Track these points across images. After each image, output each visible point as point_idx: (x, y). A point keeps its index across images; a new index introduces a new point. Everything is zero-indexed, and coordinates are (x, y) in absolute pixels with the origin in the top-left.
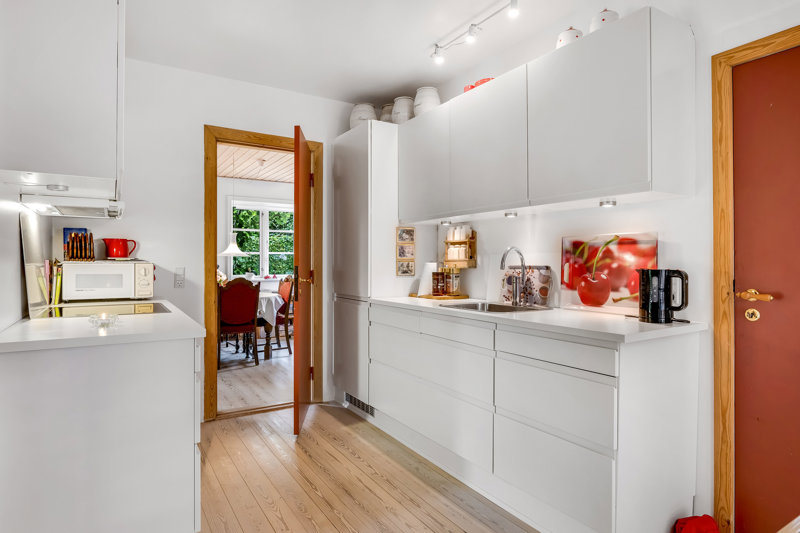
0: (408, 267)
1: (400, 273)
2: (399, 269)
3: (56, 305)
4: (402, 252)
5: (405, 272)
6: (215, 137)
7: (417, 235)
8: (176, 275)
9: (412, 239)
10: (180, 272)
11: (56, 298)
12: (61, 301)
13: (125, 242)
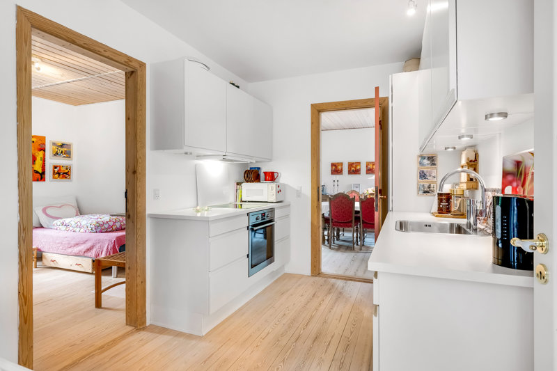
0: (429, 187)
1: (421, 192)
2: (419, 190)
3: (238, 203)
4: (423, 175)
5: (425, 192)
6: (318, 110)
7: (439, 160)
8: (297, 191)
9: (434, 164)
10: (299, 189)
11: (239, 200)
12: (241, 201)
13: (273, 173)
